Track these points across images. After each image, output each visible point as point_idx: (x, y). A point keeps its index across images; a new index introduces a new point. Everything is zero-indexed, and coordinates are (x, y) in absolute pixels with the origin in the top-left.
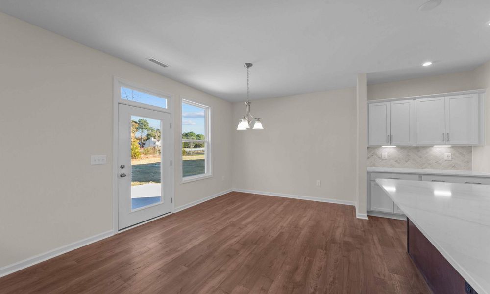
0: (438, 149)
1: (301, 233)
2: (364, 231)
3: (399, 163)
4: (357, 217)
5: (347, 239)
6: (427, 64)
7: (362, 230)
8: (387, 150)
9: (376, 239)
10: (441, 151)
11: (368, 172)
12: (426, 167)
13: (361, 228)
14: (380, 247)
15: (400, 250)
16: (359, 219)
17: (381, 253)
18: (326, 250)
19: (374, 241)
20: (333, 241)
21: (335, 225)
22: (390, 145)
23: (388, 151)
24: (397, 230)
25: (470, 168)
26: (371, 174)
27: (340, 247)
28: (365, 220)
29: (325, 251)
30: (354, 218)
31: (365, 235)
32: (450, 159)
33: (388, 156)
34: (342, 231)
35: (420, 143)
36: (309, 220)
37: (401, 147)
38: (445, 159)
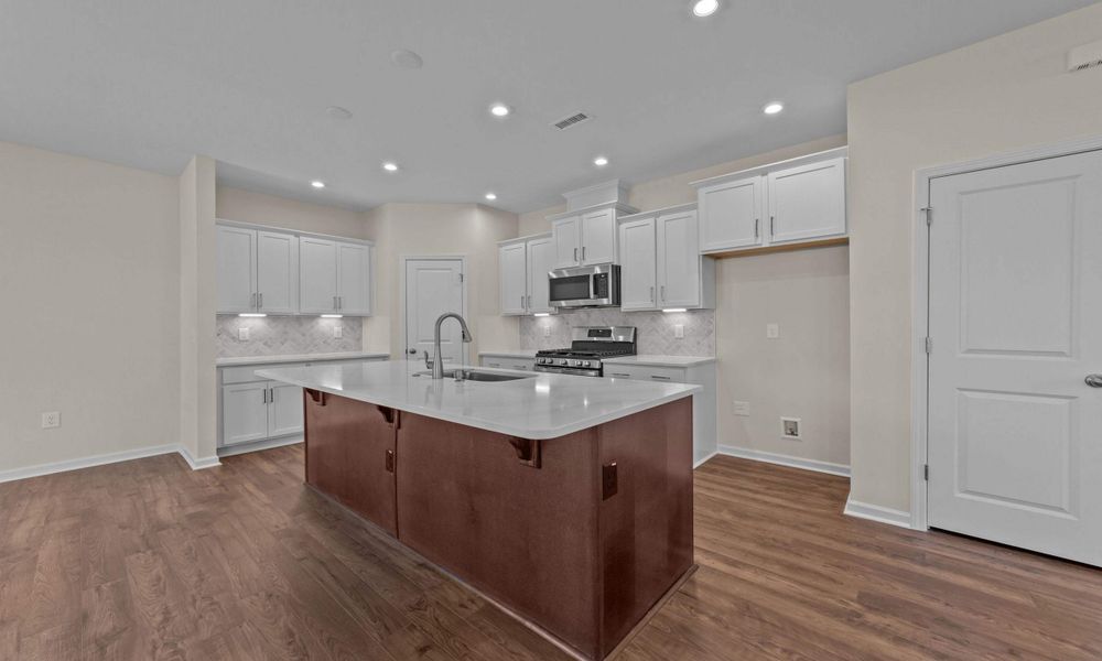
0: (327, 322)
1: (36, 557)
2: (222, 485)
3: (270, 346)
4: (194, 468)
5: (191, 510)
6: (318, 185)
7: (217, 484)
8: (248, 321)
9: (250, 487)
10: (330, 323)
11: (218, 367)
12: (311, 351)
13: (214, 482)
14: (263, 495)
15: (295, 484)
16: (199, 471)
17: (266, 501)
18: (149, 547)
19: (248, 491)
20: (161, 526)
21: (147, 500)
22: (258, 312)
23: (251, 323)
24: (279, 462)
25: (361, 349)
26: (225, 370)
27: (183, 529)
28: (215, 467)
29: (149, 552)
30: (188, 472)
31: (227, 490)
32: (340, 336)
33: (251, 335)
34: (172, 502)
35: (305, 310)
36: (47, 521)
37: (273, 317)
38: (336, 336)
